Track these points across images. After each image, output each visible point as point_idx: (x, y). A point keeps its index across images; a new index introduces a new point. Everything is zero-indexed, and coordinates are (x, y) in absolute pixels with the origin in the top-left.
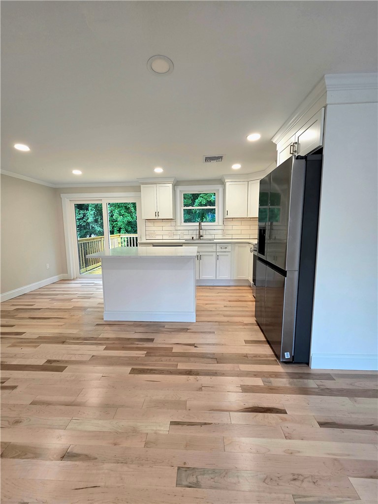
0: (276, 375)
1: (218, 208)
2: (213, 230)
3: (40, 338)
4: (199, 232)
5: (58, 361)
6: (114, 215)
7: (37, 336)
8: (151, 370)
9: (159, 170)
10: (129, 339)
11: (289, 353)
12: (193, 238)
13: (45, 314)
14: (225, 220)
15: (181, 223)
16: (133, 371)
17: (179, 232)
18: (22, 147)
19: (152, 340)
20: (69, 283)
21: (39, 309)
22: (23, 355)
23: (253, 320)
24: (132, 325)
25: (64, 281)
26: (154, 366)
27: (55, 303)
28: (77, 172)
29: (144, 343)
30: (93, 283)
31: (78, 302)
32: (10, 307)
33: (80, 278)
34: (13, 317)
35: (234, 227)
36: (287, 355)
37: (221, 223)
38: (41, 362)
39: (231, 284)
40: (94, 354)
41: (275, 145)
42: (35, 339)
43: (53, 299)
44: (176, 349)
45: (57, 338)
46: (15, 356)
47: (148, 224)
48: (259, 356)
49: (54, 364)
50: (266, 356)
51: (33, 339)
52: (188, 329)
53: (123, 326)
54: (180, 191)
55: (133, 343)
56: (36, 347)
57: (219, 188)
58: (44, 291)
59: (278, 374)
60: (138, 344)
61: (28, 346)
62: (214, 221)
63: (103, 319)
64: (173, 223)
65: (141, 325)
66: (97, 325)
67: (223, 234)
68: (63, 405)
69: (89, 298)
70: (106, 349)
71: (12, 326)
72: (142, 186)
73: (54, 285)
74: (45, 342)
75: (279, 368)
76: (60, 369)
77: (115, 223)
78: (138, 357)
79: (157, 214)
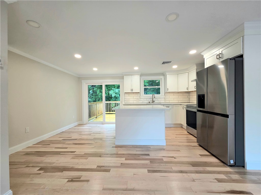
0: (230, 173)
1: (162, 87)
2: (159, 98)
3: (85, 154)
4: (153, 99)
5: (104, 166)
6: (97, 92)
7: (83, 153)
8: (159, 171)
9: (136, 68)
10: (135, 154)
11: (232, 160)
12: (149, 102)
13: (80, 142)
14: (166, 93)
15: (143, 95)
16: (149, 171)
17: (142, 99)
18: (78, 56)
19: (148, 155)
20: (84, 126)
21: (76, 139)
22: (82, 163)
23: (196, 144)
24: (132, 147)
25: (80, 125)
26: (159, 168)
27: (83, 136)
28: (95, 69)
29: (145, 156)
30: (97, 126)
31: (95, 135)
32: (59, 138)
33: (88, 124)
34: (64, 143)
35: (170, 97)
36: (232, 162)
37: (163, 95)
38: (95, 167)
39: (172, 126)
40: (122, 163)
41: (203, 56)
42: (83, 155)
43: (80, 134)
44: (165, 159)
45: (96, 154)
46: (78, 163)
47: (126, 95)
48: (213, 163)
49: (102, 168)
50: (216, 163)
51: (82, 155)
52: (164, 149)
53: (127, 147)
54: (143, 79)
55: (139, 157)
56: (87, 159)
57: (162, 77)
58: (73, 130)
59: (231, 172)
60: (142, 157)
61: (82, 159)
62: (160, 94)
63: (115, 144)
64: (139, 95)
65: (137, 147)
66: (113, 147)
67: (165, 100)
68: (121, 190)
69: (100, 133)
70: (126, 159)
71: (66, 148)
72: (125, 76)
73: (75, 127)
74: (90, 156)
75: (228, 169)
76: (108, 171)
77: (97, 96)
78: (147, 164)
79: (132, 90)
